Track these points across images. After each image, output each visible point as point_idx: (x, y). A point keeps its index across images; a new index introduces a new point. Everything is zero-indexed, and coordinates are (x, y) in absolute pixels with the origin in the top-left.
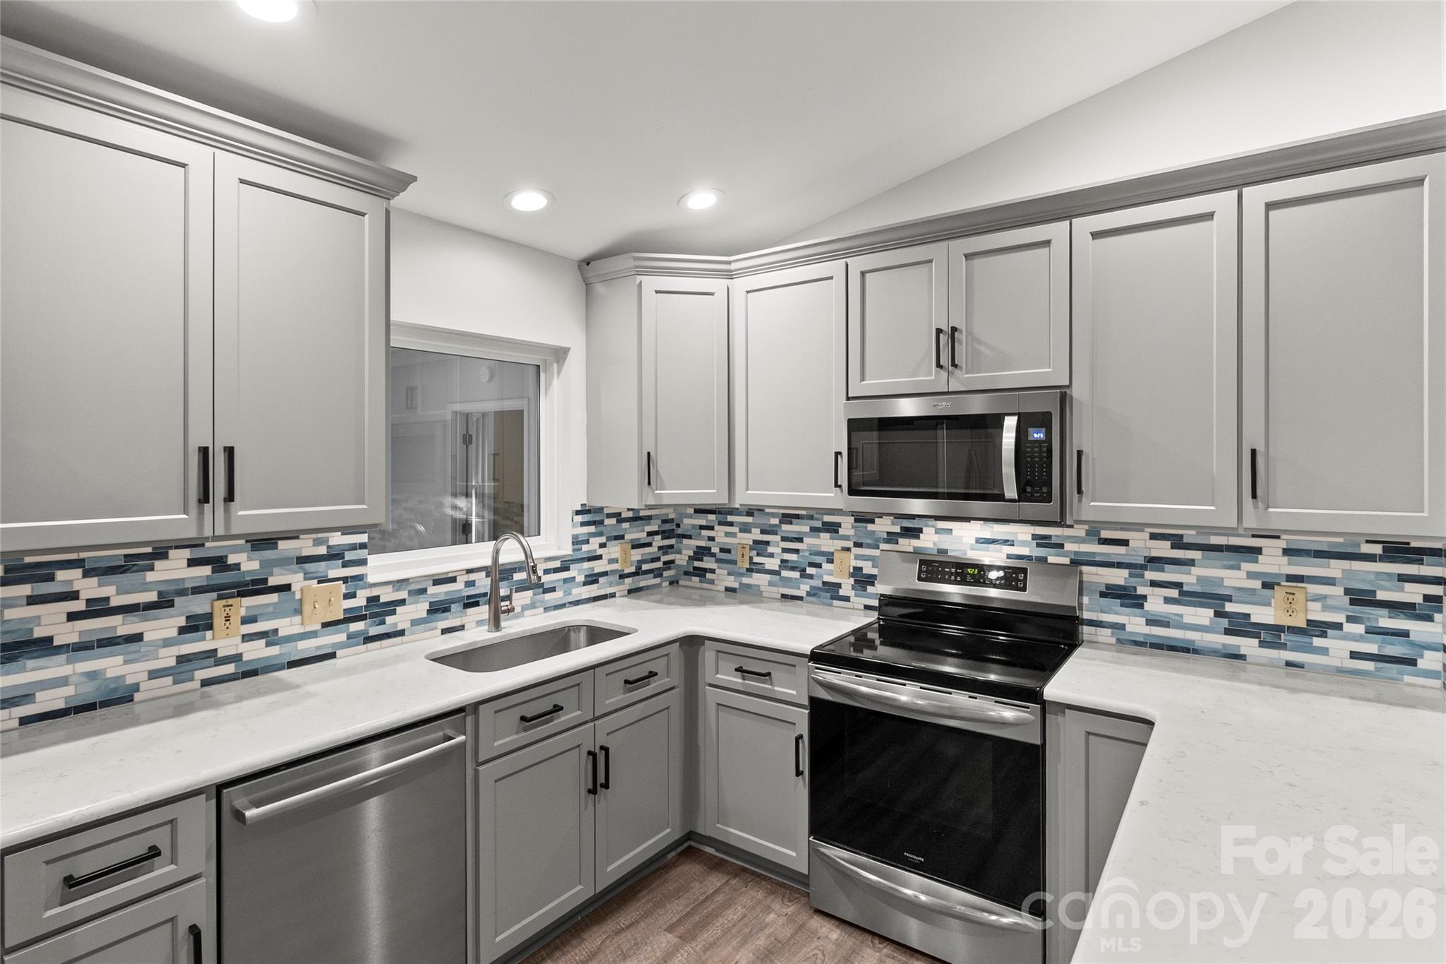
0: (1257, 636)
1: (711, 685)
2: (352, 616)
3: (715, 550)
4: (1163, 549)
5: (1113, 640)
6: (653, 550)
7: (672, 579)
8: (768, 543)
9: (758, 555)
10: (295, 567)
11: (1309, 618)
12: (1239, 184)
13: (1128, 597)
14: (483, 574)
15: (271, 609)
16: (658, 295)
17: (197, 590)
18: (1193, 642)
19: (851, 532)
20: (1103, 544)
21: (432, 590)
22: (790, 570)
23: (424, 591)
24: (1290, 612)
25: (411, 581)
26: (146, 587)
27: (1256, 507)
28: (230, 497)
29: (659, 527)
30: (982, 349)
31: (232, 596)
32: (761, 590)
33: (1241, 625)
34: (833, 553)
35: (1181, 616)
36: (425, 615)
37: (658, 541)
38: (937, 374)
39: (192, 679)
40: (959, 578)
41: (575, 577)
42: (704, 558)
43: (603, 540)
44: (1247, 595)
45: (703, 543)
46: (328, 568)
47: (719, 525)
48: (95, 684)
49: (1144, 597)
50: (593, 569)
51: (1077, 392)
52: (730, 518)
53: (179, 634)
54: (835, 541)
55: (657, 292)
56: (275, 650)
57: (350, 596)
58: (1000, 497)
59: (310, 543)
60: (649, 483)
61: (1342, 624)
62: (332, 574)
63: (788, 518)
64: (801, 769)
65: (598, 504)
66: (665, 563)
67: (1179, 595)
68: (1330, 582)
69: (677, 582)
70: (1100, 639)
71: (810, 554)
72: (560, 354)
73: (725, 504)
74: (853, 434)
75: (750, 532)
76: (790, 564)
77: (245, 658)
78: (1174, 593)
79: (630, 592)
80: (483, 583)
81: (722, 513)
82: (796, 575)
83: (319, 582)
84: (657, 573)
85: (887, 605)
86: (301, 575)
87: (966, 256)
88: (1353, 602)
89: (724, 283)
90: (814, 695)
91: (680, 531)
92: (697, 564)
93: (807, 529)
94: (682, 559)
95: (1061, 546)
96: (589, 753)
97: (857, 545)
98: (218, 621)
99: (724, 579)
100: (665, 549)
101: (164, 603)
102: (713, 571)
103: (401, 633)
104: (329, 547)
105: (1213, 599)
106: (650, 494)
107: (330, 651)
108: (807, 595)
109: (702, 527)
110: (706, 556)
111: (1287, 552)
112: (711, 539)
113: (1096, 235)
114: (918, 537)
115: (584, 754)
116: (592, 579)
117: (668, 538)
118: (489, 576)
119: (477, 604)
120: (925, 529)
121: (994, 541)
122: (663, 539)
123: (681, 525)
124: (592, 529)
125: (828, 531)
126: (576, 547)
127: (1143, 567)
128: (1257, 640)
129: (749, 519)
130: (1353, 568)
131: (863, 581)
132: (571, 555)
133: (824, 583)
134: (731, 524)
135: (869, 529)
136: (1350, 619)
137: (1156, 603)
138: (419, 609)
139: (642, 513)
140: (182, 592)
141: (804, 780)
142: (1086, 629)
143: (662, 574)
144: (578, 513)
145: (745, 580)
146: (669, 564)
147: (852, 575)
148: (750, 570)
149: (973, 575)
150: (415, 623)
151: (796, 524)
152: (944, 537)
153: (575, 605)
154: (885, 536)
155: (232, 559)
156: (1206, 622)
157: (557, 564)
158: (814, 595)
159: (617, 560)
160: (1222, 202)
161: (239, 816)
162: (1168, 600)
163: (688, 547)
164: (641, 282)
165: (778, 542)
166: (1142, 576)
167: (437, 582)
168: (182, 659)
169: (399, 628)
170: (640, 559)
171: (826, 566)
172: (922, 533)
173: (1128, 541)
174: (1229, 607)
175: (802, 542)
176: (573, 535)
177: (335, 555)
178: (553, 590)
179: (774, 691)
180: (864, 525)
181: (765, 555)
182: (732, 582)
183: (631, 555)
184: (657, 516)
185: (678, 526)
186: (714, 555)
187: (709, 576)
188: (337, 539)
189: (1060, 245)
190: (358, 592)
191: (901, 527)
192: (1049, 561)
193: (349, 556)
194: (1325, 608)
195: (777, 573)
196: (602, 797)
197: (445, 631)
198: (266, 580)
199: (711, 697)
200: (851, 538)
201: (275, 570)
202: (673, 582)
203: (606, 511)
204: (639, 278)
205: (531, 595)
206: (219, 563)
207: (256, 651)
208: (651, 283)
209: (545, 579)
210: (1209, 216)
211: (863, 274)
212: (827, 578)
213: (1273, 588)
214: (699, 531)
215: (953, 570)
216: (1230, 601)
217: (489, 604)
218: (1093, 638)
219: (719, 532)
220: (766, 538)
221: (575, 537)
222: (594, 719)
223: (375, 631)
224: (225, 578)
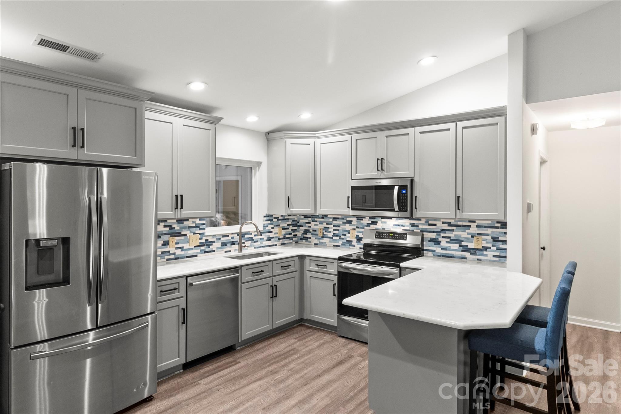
0: (469, 252)
1: (308, 271)
2: (202, 245)
3: (311, 231)
4: (445, 227)
5: (432, 255)
6: (289, 230)
7: (296, 241)
8: (329, 228)
9: (326, 232)
10: (188, 229)
11: (483, 246)
12: (456, 121)
13: (436, 242)
14: (236, 235)
15: (182, 241)
16: (292, 145)
17: (166, 234)
18: (453, 254)
19: (356, 223)
20: (430, 225)
21: (222, 239)
22: (336, 237)
23: (220, 239)
24: (478, 244)
25: (217, 235)
27: (460, 212)
28: (182, 208)
29: (292, 222)
30: (390, 165)
31: (173, 237)
32: (327, 244)
33: (466, 249)
34: (350, 231)
35: (450, 247)
36: (220, 246)
37: (291, 227)
38: (378, 172)
39: (164, 258)
40: (387, 237)
41: (263, 238)
42: (307, 233)
43: (273, 226)
44: (467, 240)
45: (307, 228)
46: (196, 230)
47: (312, 222)
49: (440, 242)
50: (269, 236)
51: (416, 179)
52: (316, 219)
53: (162, 246)
54: (350, 226)
55: (291, 144)
56: (183, 253)
57: (201, 239)
58: (394, 210)
59: (191, 222)
60: (288, 207)
61: (491, 247)
62: (197, 232)
63: (335, 219)
64: (335, 294)
65: (271, 214)
66: (293, 235)
67: (450, 240)
68: (488, 235)
69: (298, 242)
70: (429, 255)
71: (343, 231)
72: (259, 164)
73: (314, 214)
74: (353, 191)
75: (323, 224)
76: (336, 235)
77: (176, 254)
78: (448, 240)
79: (282, 244)
80: (237, 238)
81: (313, 217)
82: (338, 238)
83: (193, 234)
84: (291, 239)
85: (366, 247)
86: (189, 232)
87: (386, 136)
88: (494, 241)
89: (313, 140)
90: (339, 270)
91: (299, 224)
92: (305, 236)
93: (342, 223)
94: (299, 234)
95: (418, 226)
96: (271, 286)
97: (358, 227)
98: (170, 243)
99: (314, 240)
100: (294, 231)
102: (310, 238)
103: (214, 251)
104: (196, 224)
105: (458, 241)
106: (289, 210)
107: (196, 254)
108: (342, 245)
109: (306, 223)
110: (308, 233)
111: (477, 226)
112: (310, 227)
113: (421, 133)
114: (376, 225)
115: (270, 286)
116: (269, 239)
117: (295, 227)
118: (238, 236)
119: (234, 244)
120: (378, 222)
121: (399, 225)
122: (293, 227)
123: (299, 222)
124: (269, 222)
125: (348, 223)
126: (265, 228)
127: (440, 232)
128: (470, 253)
129: (322, 220)
130: (494, 231)
131: (359, 239)
132: (262, 230)
133: (347, 241)
134: (316, 221)
135: (361, 222)
136: (493, 246)
137: (443, 244)
138: (218, 244)
139: (286, 218)
140: (162, 234)
141: (336, 297)
142: (425, 252)
143: (292, 239)
144: (265, 217)
145: (321, 241)
146: (295, 236)
147: (356, 238)
148: (322, 237)
149: (391, 236)
150: (218, 248)
151: (338, 221)
152: (384, 224)
153: (264, 247)
154: (366, 224)
155: (173, 226)
156: (457, 248)
158: (344, 245)
159: (277, 233)
161: (191, 285)
162: (447, 242)
163: (302, 230)
164: (286, 141)
165: (332, 227)
166: (440, 235)
167: (223, 236)
168: (163, 253)
169: (213, 250)
170: (285, 233)
171: (347, 235)
172: (377, 223)
173: (436, 224)
174: (463, 243)
175: (340, 227)
176: (263, 224)
177: (197, 226)
178: (257, 242)
179: (327, 271)
180: (360, 221)
181: (328, 231)
182: (317, 241)
183: (282, 232)
184: (291, 219)
185: (298, 222)
186: (310, 232)
187: (309, 240)
188: (198, 222)
189: (411, 135)
190: (203, 238)
191: (371, 221)
192: (414, 231)
193: (201, 227)
194: (487, 243)
195: (332, 238)
196: (275, 300)
197: (226, 252)
198: (181, 233)
199: (308, 274)
200: (356, 225)
201: (183, 230)
202: (297, 242)
203: (274, 216)
204: (285, 139)
205: (250, 243)
206: (170, 227)
207: (179, 252)
208: (289, 141)
209: (255, 238)
210: (449, 130)
211: (357, 140)
212: (348, 239)
213: (474, 237)
214: (305, 224)
215: (386, 235)
216: (463, 242)
217: (239, 244)
218: (427, 255)
219: (312, 224)
220: (328, 226)
221: (264, 225)
222: (273, 276)
223: (207, 250)
224: (172, 231)
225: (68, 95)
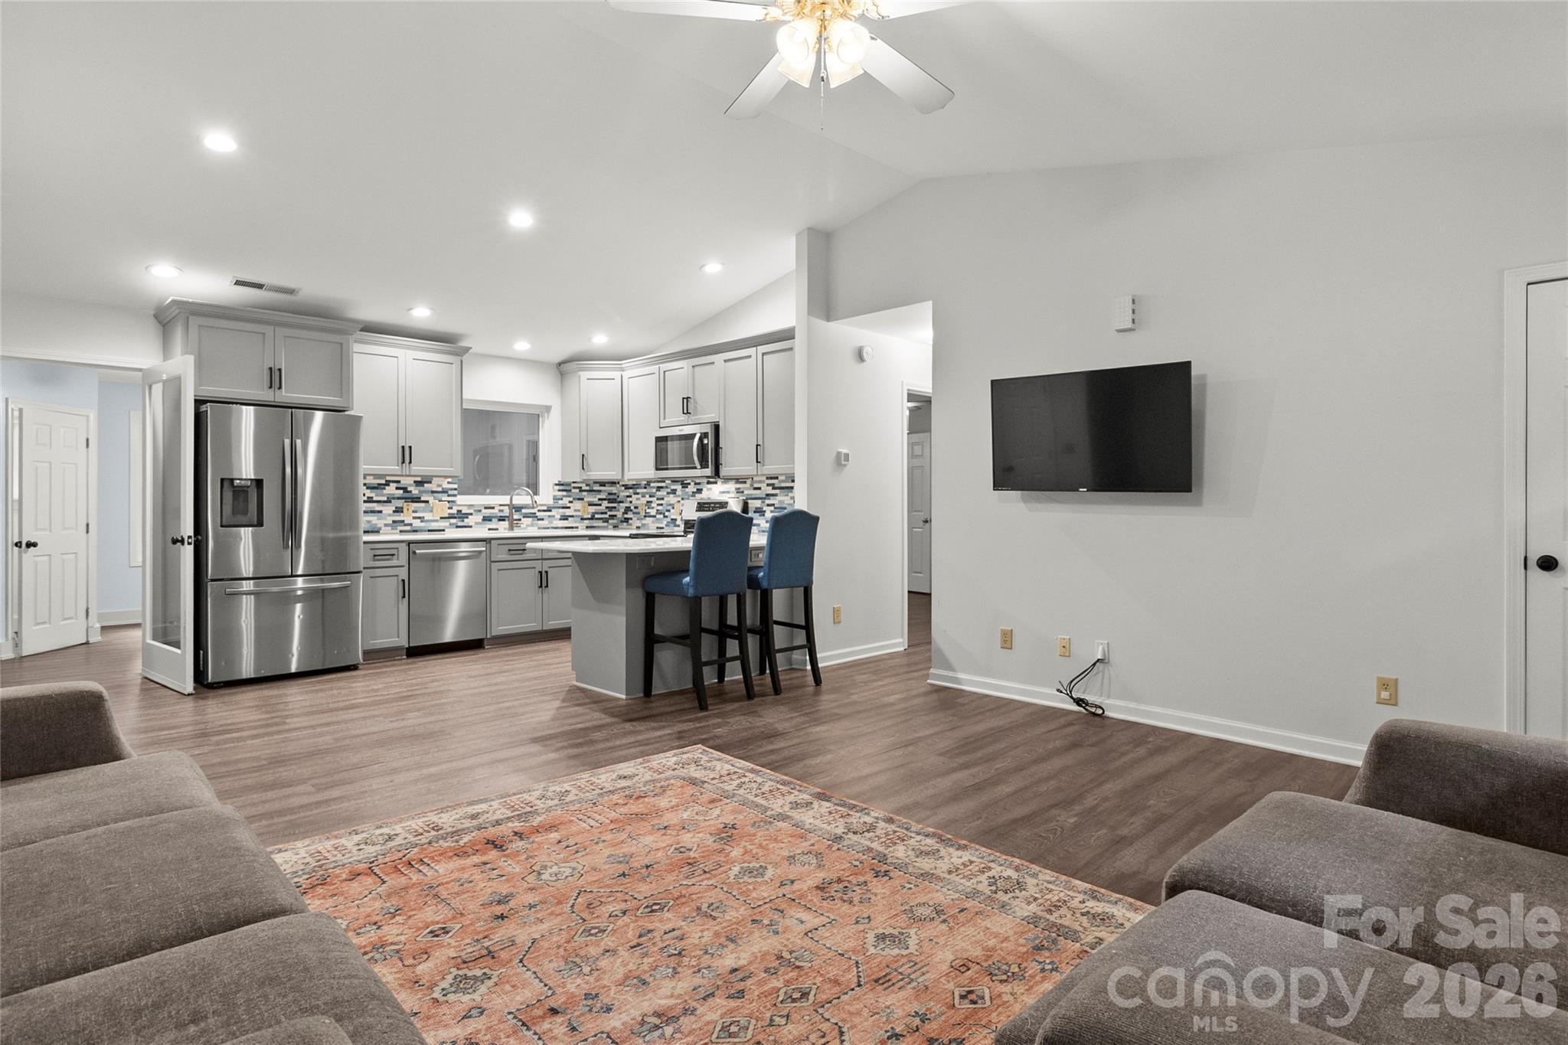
2: (451, 517)
3: (632, 508)
4: (770, 490)
6: (603, 508)
7: (614, 524)
8: (652, 502)
9: (648, 508)
10: (431, 494)
12: (754, 345)
14: (507, 507)
15: (422, 509)
16: (588, 380)
17: (398, 498)
19: (680, 493)
21: (484, 511)
22: (659, 514)
23: (480, 511)
25: (474, 506)
26: (383, 495)
27: (760, 466)
28: (410, 462)
29: (606, 496)
30: (698, 406)
31: (409, 502)
32: (649, 525)
34: (674, 504)
36: (481, 521)
37: (605, 504)
38: (684, 416)
39: (397, 529)
40: (708, 509)
41: (554, 516)
42: (628, 512)
43: (572, 500)
45: (627, 505)
46: (442, 496)
47: (634, 494)
48: (368, 525)
50: (565, 513)
51: (721, 424)
52: (638, 491)
53: (393, 513)
54: (675, 498)
55: (586, 379)
56: (423, 524)
57: (450, 508)
58: (695, 468)
59: (436, 485)
60: (584, 468)
62: (443, 499)
63: (659, 488)
65: (568, 481)
66: (610, 516)
69: (617, 526)
71: (667, 506)
72: (548, 409)
74: (656, 445)
75: (645, 497)
76: (660, 512)
77: (414, 525)
79: (588, 527)
80: (506, 511)
81: (632, 487)
82: (662, 516)
83: (438, 501)
84: (606, 520)
85: (686, 525)
86: (432, 498)
87: (693, 367)
89: (619, 373)
91: (619, 500)
92: (626, 516)
93: (666, 493)
94: (619, 514)
96: (539, 572)
97: (682, 499)
98: (405, 510)
99: (635, 522)
100: (610, 509)
101: (388, 501)
102: (631, 519)
103: (471, 527)
104: (443, 488)
106: (590, 474)
107: (443, 528)
108: (665, 526)
109: (628, 496)
112: (631, 502)
114: (701, 493)
115: (537, 572)
116: (565, 518)
117: (611, 502)
118: (509, 509)
119: (504, 520)
120: (704, 489)
121: (724, 492)
122: (608, 502)
123: (619, 496)
124: (565, 493)
125: (672, 493)
126: (557, 501)
129: (645, 490)
132: (553, 505)
133: (671, 519)
134: (638, 494)
135: (686, 491)
138: (479, 518)
139: (594, 488)
140: (394, 498)
143: (609, 521)
144: (556, 485)
145: (643, 522)
146: (612, 516)
147: (681, 514)
148: (644, 516)
149: (712, 507)
150: (476, 523)
151: (662, 491)
152: (709, 492)
153: (555, 529)
154: (691, 494)
155: (409, 489)
157: (545, 508)
158: (668, 526)
159: (579, 510)
160: (751, 351)
161: (414, 553)
163: (622, 507)
164: (580, 375)
165: (655, 501)
167: (486, 508)
168: (394, 522)
169: (470, 525)
170: (594, 511)
171: (672, 511)
172: (702, 491)
175: (664, 500)
177: (444, 492)
178: (542, 519)
180: (684, 489)
181: (651, 508)
183: (587, 509)
184: (605, 491)
185: (617, 496)
188: (446, 485)
190: (453, 507)
191: (697, 489)
193: (450, 492)
195: (655, 516)
196: (545, 591)
197: (490, 529)
198: (421, 499)
200: (680, 496)
201: (424, 494)
203: (573, 485)
204: (579, 372)
205: (530, 520)
206: (405, 489)
207: (417, 523)
208: (584, 375)
209: (538, 514)
210: (751, 356)
211: (664, 372)
212: (672, 517)
215: (707, 505)
217: (509, 520)
219: (634, 498)
220: (651, 499)
221: (554, 496)
222: (543, 559)
223: (460, 524)
224: (407, 495)
225: (264, 334)
